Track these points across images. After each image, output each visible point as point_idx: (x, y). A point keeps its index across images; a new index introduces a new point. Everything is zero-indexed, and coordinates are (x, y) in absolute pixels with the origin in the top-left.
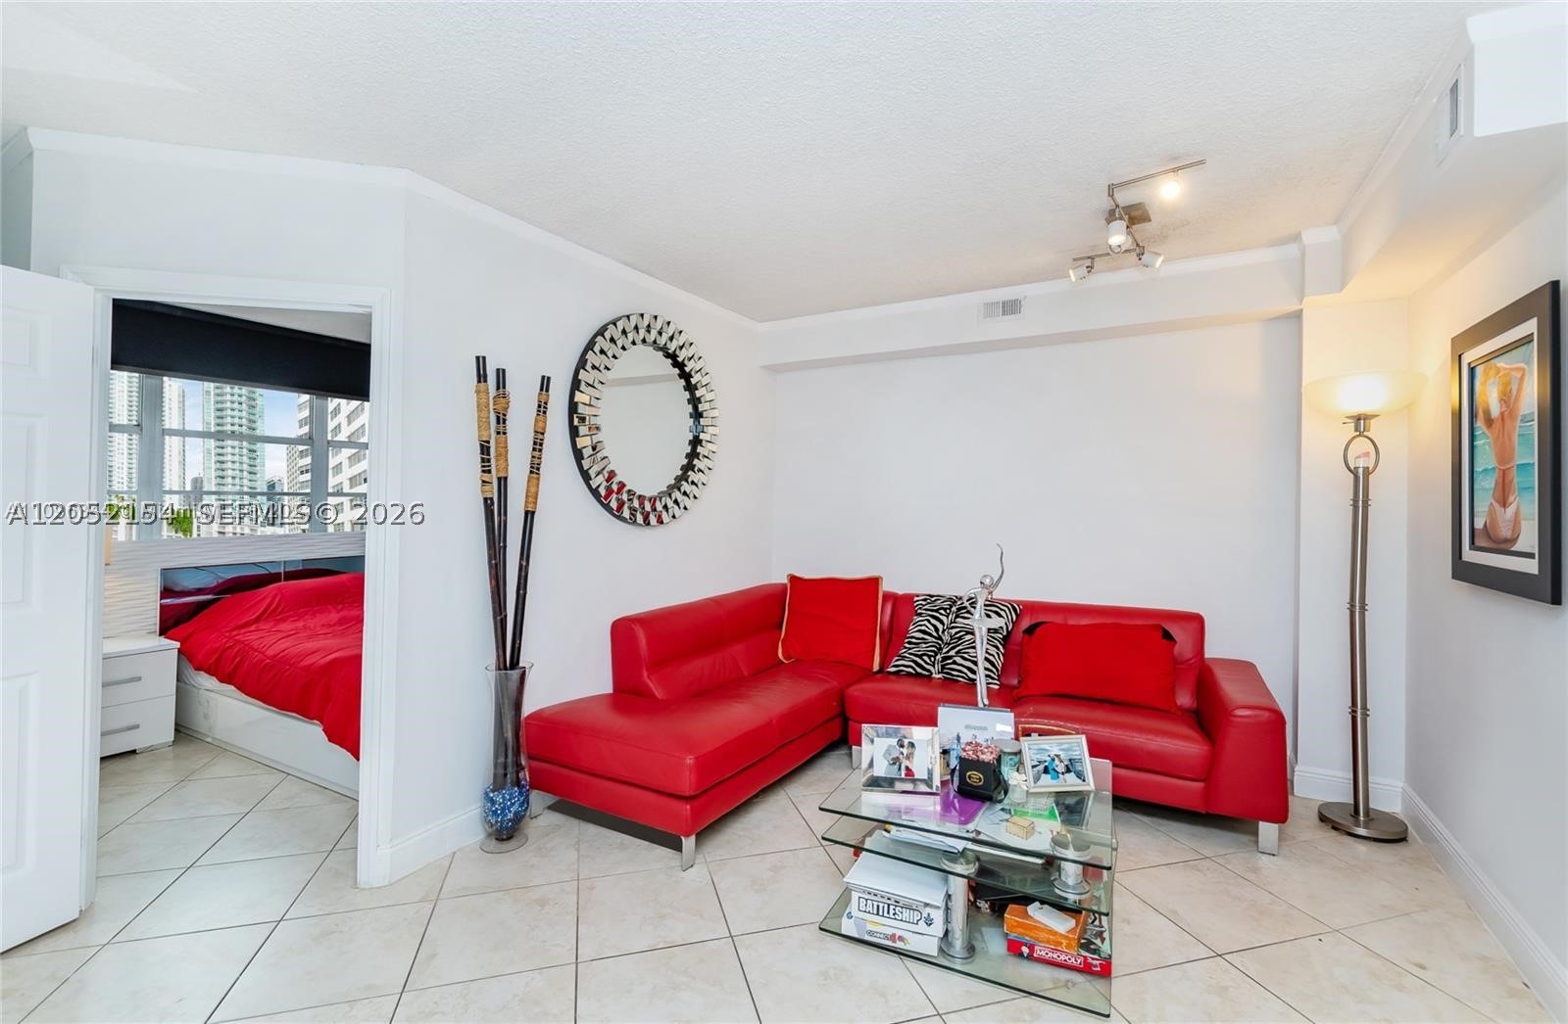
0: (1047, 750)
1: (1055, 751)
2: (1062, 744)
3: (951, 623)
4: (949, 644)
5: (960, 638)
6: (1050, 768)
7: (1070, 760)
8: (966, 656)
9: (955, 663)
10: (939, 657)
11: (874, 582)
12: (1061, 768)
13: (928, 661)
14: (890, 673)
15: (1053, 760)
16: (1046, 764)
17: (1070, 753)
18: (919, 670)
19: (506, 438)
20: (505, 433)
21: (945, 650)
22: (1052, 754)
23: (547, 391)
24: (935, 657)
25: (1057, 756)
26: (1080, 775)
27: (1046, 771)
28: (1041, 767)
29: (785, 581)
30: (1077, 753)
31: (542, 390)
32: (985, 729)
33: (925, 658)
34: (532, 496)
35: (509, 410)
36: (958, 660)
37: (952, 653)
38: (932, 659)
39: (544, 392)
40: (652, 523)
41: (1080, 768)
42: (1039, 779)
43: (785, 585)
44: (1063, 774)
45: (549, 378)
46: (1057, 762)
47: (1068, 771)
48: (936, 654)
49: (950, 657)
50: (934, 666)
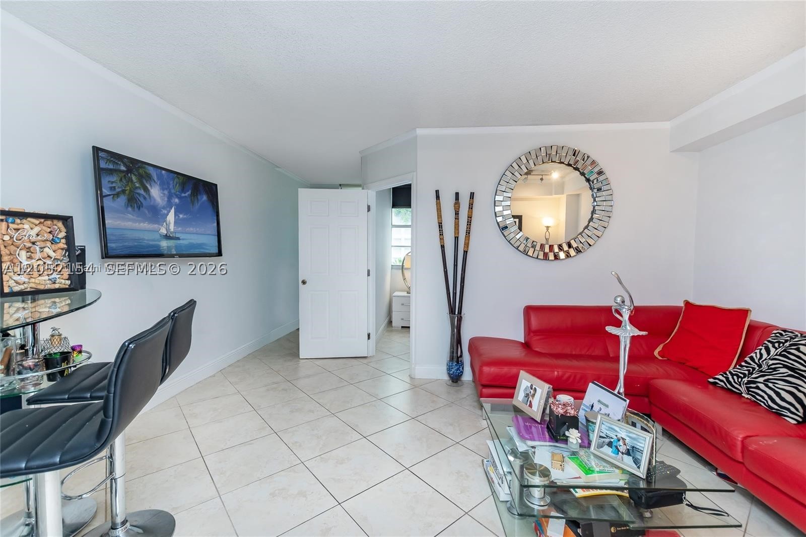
0: (616, 431)
1: (623, 434)
2: (630, 432)
3: (776, 355)
4: (764, 372)
5: (775, 369)
6: (614, 444)
7: (633, 447)
8: (770, 385)
9: (758, 388)
10: (746, 380)
11: (744, 313)
12: (623, 448)
13: (736, 381)
14: (709, 381)
15: (619, 440)
16: (612, 440)
17: (635, 442)
18: (729, 386)
19: (458, 221)
20: (458, 219)
21: (754, 376)
22: (619, 436)
23: (473, 199)
24: (742, 379)
25: (623, 439)
26: (637, 462)
27: (610, 444)
28: (607, 440)
29: (682, 304)
30: (641, 445)
31: (470, 198)
32: (607, 406)
33: (735, 377)
34: (467, 244)
35: (460, 209)
36: (762, 386)
37: (761, 380)
38: (740, 380)
39: (472, 199)
40: (550, 259)
41: (639, 457)
42: (602, 447)
43: (681, 308)
44: (623, 453)
45: (474, 193)
46: (621, 443)
47: (628, 453)
48: (744, 377)
49: (755, 382)
50: (740, 385)
